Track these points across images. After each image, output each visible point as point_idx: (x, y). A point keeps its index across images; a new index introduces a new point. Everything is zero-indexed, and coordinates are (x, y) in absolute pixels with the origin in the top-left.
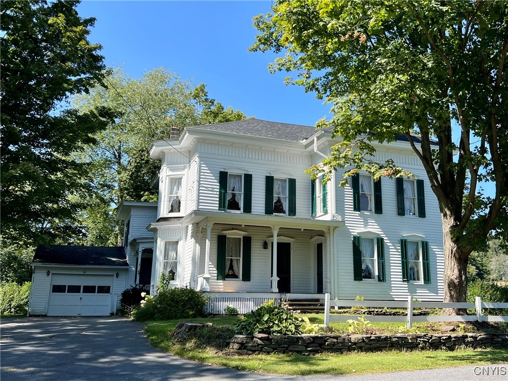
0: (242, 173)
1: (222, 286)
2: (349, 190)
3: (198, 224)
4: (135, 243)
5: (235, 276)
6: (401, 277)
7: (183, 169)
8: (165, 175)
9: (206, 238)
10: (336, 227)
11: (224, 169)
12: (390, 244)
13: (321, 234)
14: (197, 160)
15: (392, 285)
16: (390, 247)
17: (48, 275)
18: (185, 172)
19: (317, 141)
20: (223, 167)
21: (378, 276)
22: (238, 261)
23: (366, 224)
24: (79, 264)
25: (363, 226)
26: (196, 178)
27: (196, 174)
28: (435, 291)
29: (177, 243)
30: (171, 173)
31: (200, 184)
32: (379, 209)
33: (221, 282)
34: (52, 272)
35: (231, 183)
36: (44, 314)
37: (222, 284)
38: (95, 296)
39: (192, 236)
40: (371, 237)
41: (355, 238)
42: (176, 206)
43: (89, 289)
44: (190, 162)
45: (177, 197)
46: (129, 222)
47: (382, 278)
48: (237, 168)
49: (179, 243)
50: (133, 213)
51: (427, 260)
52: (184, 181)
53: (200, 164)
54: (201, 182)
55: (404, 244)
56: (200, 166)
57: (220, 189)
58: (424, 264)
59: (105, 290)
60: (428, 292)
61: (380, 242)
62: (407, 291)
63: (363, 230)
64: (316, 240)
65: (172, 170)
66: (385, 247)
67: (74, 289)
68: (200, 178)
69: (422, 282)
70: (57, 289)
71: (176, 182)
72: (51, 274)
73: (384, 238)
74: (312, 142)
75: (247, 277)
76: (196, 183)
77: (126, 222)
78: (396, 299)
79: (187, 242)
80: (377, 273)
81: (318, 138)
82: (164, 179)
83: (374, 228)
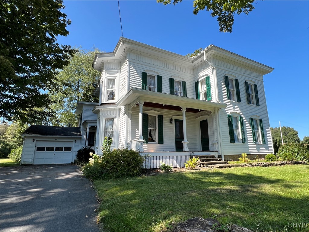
0: (155, 74)
1: (145, 147)
2: (224, 87)
3: (129, 105)
4: (85, 123)
5: (152, 141)
6: (253, 140)
7: (116, 73)
8: (104, 76)
10: (219, 108)
11: (145, 71)
12: (246, 121)
14: (127, 62)
15: (249, 145)
16: (246, 122)
17: (34, 141)
18: (118, 75)
19: (206, 53)
20: (143, 69)
21: (242, 140)
22: (155, 131)
23: (234, 109)
24: (53, 135)
25: (232, 109)
26: (127, 74)
27: (127, 72)
28: (267, 148)
29: (113, 119)
30: (108, 75)
31: (129, 79)
32: (239, 99)
33: (145, 145)
34: (36, 139)
35: (149, 80)
36: (31, 164)
37: (146, 146)
38: (63, 153)
39: (124, 114)
40: (236, 115)
41: (229, 116)
42: (112, 96)
43: (58, 149)
44: (120, 68)
45: (112, 91)
46: (82, 113)
47: (244, 141)
48: (153, 71)
49: (115, 119)
50: (84, 108)
51: (263, 130)
52: (117, 81)
53: (130, 66)
54: (130, 78)
55: (251, 120)
56: (129, 68)
57: (143, 83)
58: (261, 132)
59: (68, 149)
60: (264, 149)
61: (241, 118)
62: (256, 148)
63: (233, 111)
65: (109, 73)
66: (244, 122)
67: (50, 149)
68: (129, 75)
69: (262, 143)
70: (40, 149)
71: (112, 81)
72: (35, 141)
73: (243, 117)
74: (203, 55)
75: (161, 141)
76: (127, 78)
77: (80, 114)
78: (251, 154)
79: (120, 119)
80: (241, 138)
81: (206, 52)
82: (104, 80)
83: (238, 111)
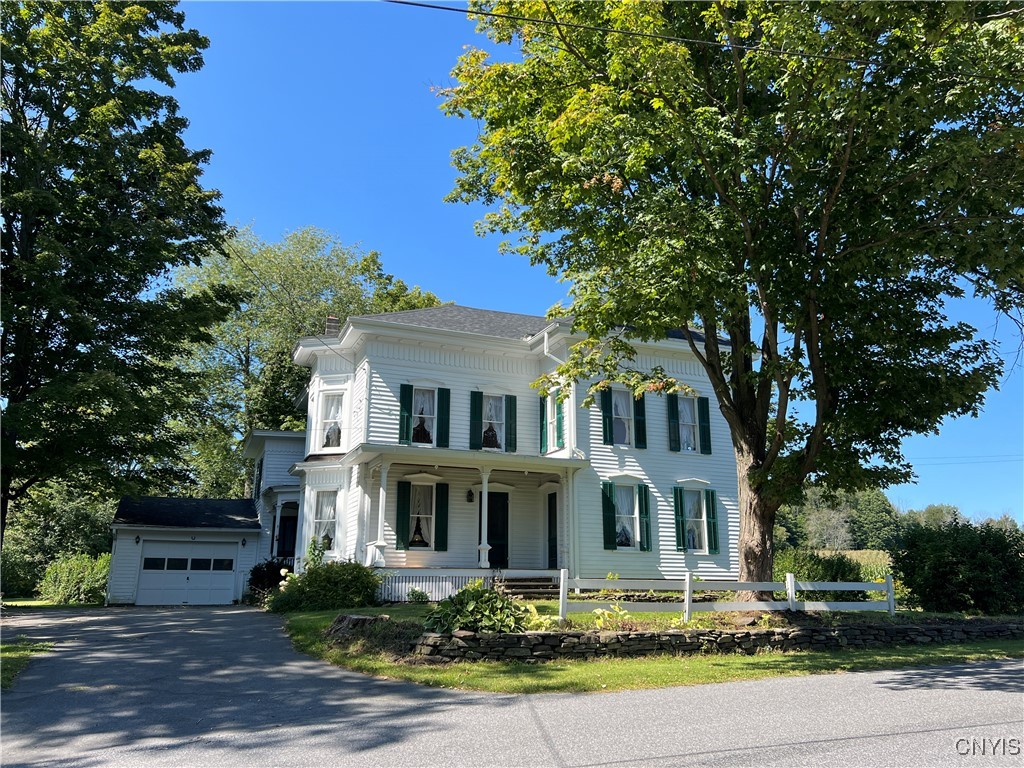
0: (435, 386)
1: (403, 557)
2: (596, 413)
3: (367, 464)
4: (270, 493)
5: (424, 544)
6: (675, 543)
7: (345, 381)
8: (317, 388)
9: (380, 486)
10: (576, 468)
11: (407, 380)
12: (659, 495)
13: (554, 479)
14: (366, 366)
15: (662, 556)
16: (659, 499)
17: (137, 542)
18: (348, 385)
19: (549, 338)
20: (404, 377)
21: (641, 543)
22: (428, 520)
23: (622, 464)
24: (186, 526)
25: (617, 467)
26: (364, 394)
27: (365, 388)
28: (727, 566)
29: (335, 493)
30: (326, 387)
31: (370, 403)
32: (641, 441)
33: (402, 553)
34: (143, 538)
35: (417, 402)
36: (130, 602)
37: (404, 555)
38: (210, 575)
39: (358, 483)
40: (629, 483)
41: (605, 484)
42: (333, 437)
43: (200, 564)
44: (355, 370)
45: (336, 423)
46: (262, 461)
47: (647, 544)
48: (427, 380)
49: (339, 493)
50: (269, 447)
51: (714, 518)
52: (346, 399)
53: (372, 373)
54: (373, 401)
55: (679, 494)
56: (371, 377)
57: (401, 411)
58: (708, 523)
59: (225, 565)
60: (714, 566)
61: (644, 491)
62: (684, 565)
63: (618, 473)
64: (548, 488)
65: (327, 382)
66: (651, 498)
67: (178, 564)
68: (370, 394)
69: (706, 551)
70: (152, 564)
71: (334, 400)
72: (141, 542)
73: (650, 485)
74: (541, 340)
75: (442, 544)
76: (365, 402)
77: (257, 463)
78: (666, 577)
79: (351, 493)
80: (638, 538)
81: (551, 334)
82: (315, 396)
83: (634, 470)
